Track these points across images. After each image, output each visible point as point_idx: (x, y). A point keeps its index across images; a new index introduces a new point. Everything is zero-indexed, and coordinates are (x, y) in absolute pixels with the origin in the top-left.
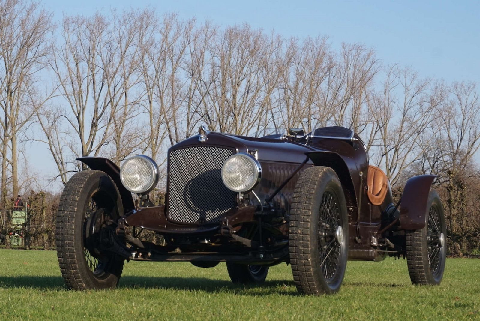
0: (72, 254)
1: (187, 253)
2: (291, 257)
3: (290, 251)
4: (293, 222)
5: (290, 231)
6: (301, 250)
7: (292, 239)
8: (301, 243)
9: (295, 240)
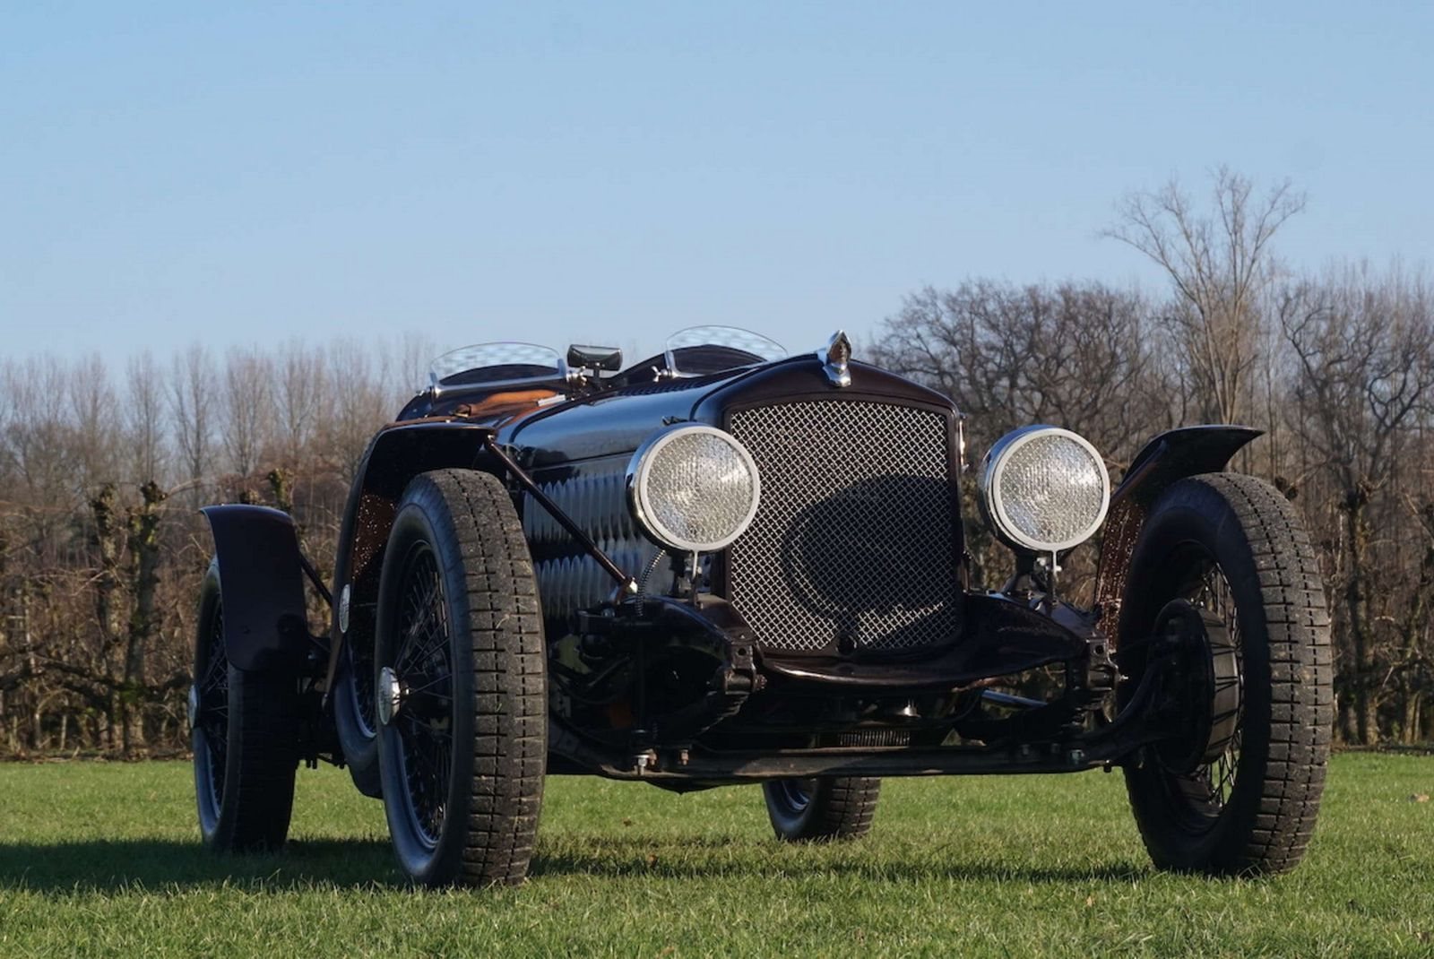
0: (531, 760)
1: (797, 751)
2: (1273, 755)
3: (1274, 735)
4: (1283, 645)
5: (1276, 674)
6: (1309, 731)
7: (1284, 698)
8: (1309, 711)
9: (1292, 701)
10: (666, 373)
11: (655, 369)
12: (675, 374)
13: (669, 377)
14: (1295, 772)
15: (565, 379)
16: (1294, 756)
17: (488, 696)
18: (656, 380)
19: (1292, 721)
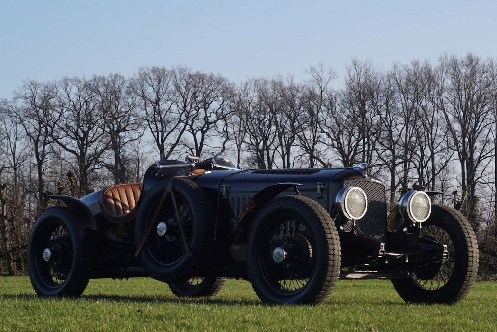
9: (473, 262)
10: (215, 165)
11: (212, 164)
12: (217, 166)
13: (215, 166)
14: (471, 280)
15: (191, 165)
16: (471, 275)
17: (331, 256)
18: (212, 167)
19: (472, 267)
